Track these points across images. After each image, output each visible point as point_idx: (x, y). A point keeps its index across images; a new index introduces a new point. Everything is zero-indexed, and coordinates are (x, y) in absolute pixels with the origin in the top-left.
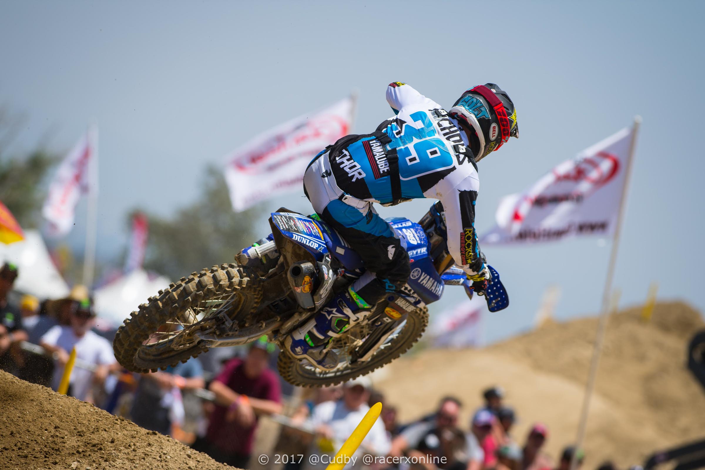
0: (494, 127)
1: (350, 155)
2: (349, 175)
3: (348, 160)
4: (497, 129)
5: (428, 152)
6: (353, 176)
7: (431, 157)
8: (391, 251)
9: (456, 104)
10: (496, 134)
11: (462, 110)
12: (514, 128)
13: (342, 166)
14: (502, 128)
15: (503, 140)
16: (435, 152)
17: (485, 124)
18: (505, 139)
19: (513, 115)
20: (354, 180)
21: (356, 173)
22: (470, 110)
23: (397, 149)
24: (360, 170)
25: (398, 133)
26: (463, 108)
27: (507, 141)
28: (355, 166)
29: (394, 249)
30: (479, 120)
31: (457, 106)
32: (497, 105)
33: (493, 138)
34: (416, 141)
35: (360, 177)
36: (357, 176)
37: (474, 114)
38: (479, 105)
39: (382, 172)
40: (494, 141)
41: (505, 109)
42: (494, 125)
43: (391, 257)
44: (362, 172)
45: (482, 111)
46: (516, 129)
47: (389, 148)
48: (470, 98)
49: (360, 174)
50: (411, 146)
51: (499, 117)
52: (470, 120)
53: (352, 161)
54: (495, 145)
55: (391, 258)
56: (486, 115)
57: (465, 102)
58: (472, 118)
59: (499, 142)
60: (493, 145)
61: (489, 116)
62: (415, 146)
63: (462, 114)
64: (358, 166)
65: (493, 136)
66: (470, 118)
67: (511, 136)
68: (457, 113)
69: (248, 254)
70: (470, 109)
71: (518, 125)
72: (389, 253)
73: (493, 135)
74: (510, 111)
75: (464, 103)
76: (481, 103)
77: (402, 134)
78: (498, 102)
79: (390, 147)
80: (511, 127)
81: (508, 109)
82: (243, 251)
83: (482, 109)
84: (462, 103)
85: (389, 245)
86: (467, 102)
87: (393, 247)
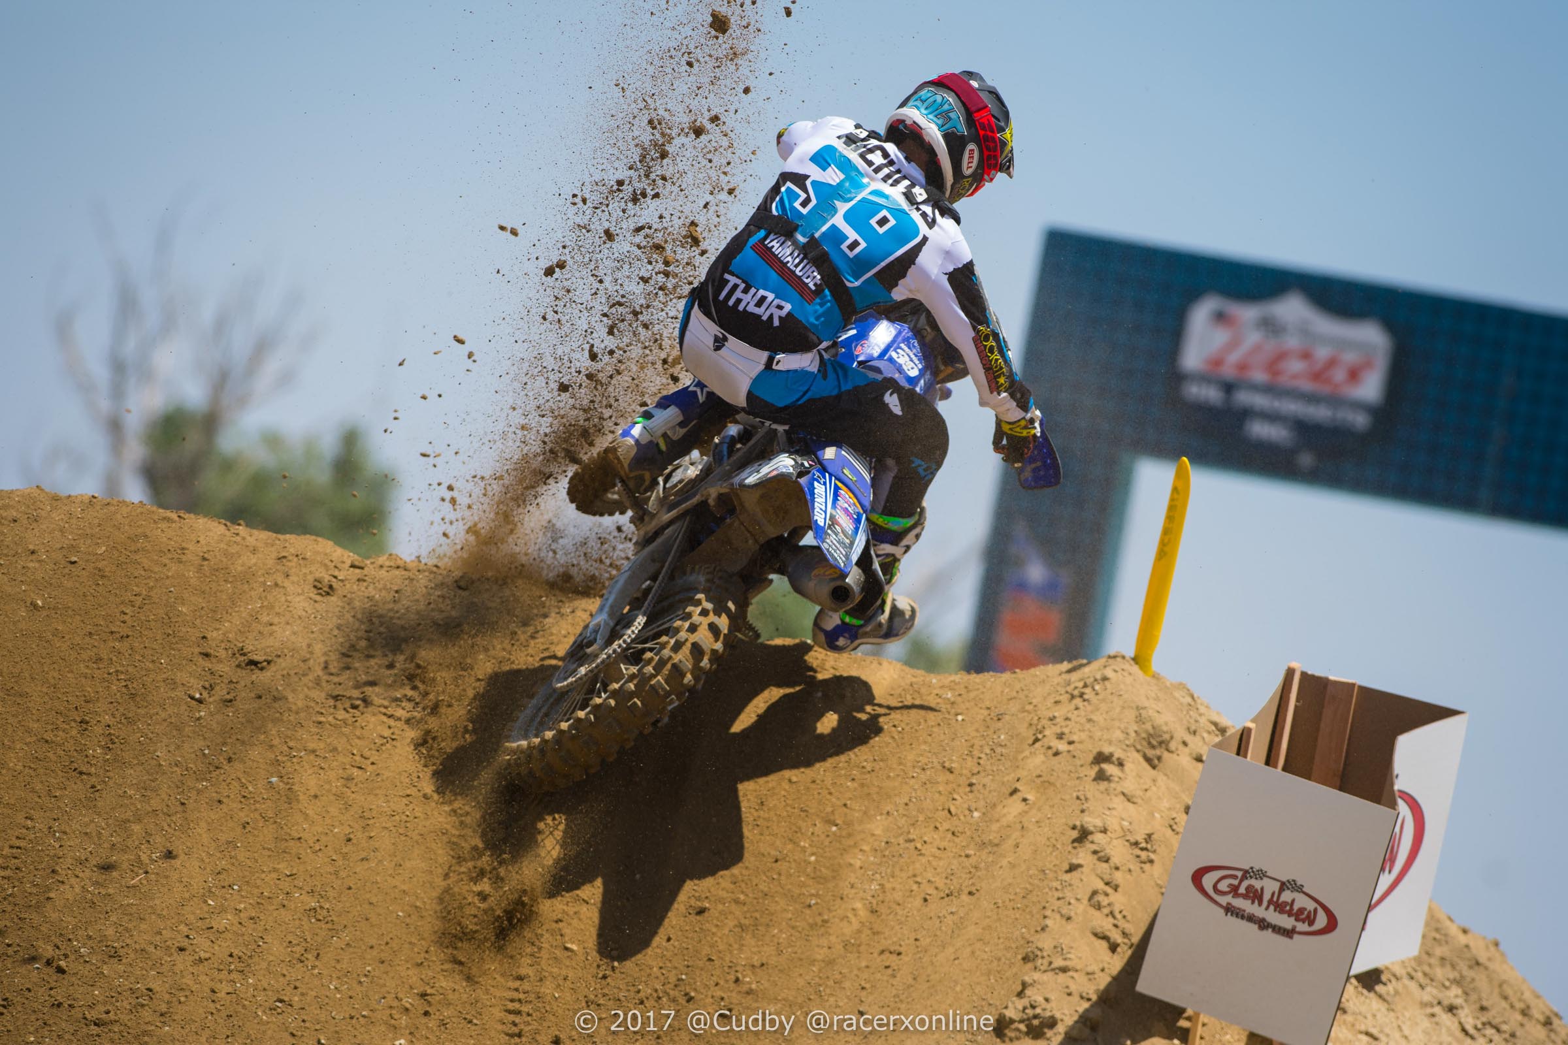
0: (972, 150)
1: (744, 282)
2: (765, 318)
3: (745, 291)
4: (976, 155)
5: (873, 222)
6: (771, 316)
7: (881, 230)
8: (892, 401)
9: (903, 105)
10: (974, 164)
11: (915, 114)
12: (1006, 156)
13: (741, 308)
14: (986, 153)
15: (986, 177)
16: (883, 221)
17: (955, 143)
18: (989, 175)
19: (1008, 131)
20: (776, 323)
21: (773, 310)
22: (931, 116)
23: (817, 235)
24: (777, 302)
25: (804, 204)
26: (916, 111)
27: (992, 180)
28: (763, 298)
29: (895, 396)
30: (947, 136)
31: (905, 108)
32: (979, 110)
33: (967, 172)
34: (843, 208)
35: (784, 313)
36: (777, 313)
37: (937, 124)
38: (946, 107)
39: (813, 288)
40: (969, 177)
41: (993, 120)
42: (972, 146)
43: (897, 410)
44: (783, 303)
45: (950, 119)
46: (1011, 160)
47: (802, 239)
48: (929, 95)
49: (780, 307)
50: (838, 220)
51: (982, 133)
52: (928, 134)
53: (753, 290)
54: (971, 185)
55: (900, 413)
56: (959, 127)
57: (921, 100)
58: (933, 132)
59: (979, 179)
60: (967, 185)
61: (963, 129)
62: (847, 217)
63: (914, 122)
64: (771, 296)
65: (968, 168)
66: (928, 130)
67: (1001, 170)
68: (903, 121)
69: (633, 437)
70: (930, 113)
71: (1014, 152)
72: (891, 406)
73: (970, 164)
74: (1003, 124)
75: (918, 103)
76: (950, 104)
77: (814, 202)
78: (981, 105)
79: (804, 236)
80: (1002, 152)
81: (999, 121)
82: (621, 434)
83: (952, 115)
84: (916, 103)
85: (883, 395)
86: (923, 102)
87: (891, 395)
